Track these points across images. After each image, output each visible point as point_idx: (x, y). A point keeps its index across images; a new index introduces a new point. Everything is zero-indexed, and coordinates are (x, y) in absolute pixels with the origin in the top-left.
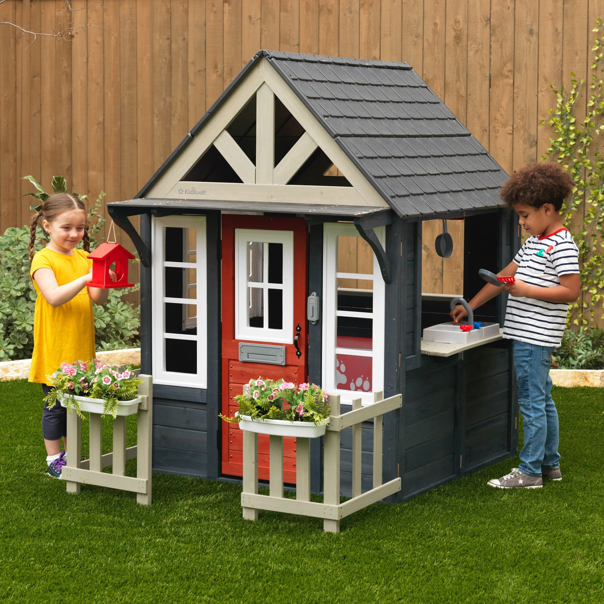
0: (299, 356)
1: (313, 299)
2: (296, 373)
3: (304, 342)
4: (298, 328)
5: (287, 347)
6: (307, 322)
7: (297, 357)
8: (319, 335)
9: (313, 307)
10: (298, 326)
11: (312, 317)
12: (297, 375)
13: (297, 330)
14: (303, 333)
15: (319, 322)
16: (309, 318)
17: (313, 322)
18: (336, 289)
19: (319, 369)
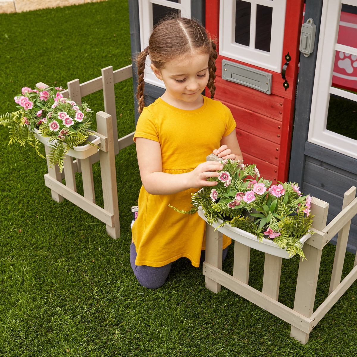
0: (286, 88)
1: (308, 27)
2: (281, 105)
3: (293, 74)
4: (288, 57)
5: (274, 74)
6: (299, 54)
7: (284, 89)
8: (312, 70)
9: (307, 38)
10: (288, 55)
11: (306, 49)
12: (282, 106)
13: (286, 59)
14: (293, 64)
15: (314, 55)
16: (301, 50)
17: (306, 54)
18: (338, 23)
19: (308, 107)
